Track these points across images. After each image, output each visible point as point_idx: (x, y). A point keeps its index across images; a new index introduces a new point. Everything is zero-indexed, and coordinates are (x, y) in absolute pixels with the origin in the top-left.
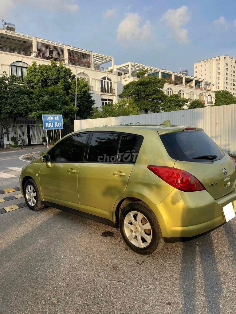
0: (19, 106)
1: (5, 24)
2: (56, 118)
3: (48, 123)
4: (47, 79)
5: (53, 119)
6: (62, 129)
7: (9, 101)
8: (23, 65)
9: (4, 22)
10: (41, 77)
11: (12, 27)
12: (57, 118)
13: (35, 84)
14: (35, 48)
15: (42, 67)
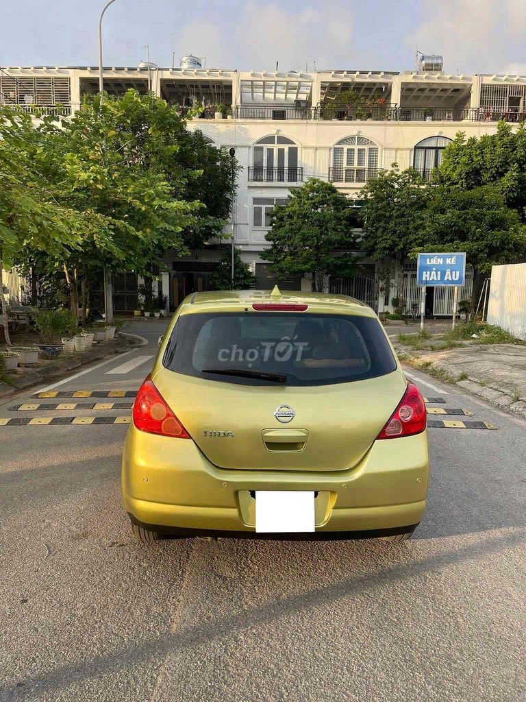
0: (410, 233)
1: (423, 58)
2: (448, 261)
3: (428, 273)
4: (481, 168)
5: (441, 263)
6: (460, 285)
7: (392, 224)
8: (442, 143)
9: (420, 56)
10: (467, 165)
11: (435, 62)
12: (451, 261)
13: (453, 184)
14: (475, 102)
15: (474, 143)
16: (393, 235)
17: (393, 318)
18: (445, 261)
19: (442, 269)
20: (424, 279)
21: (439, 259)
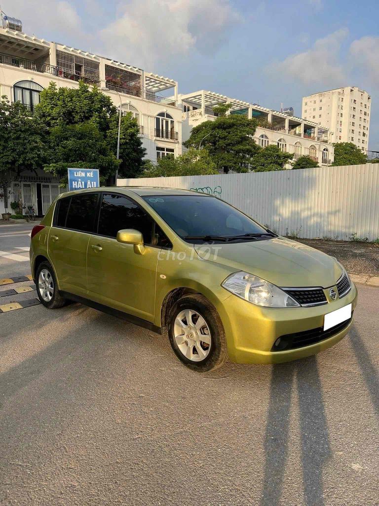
0: (27, 152)
1: (6, 18)
3: (76, 182)
4: (73, 112)
7: (11, 144)
9: (4, 15)
11: (16, 23)
12: (90, 175)
13: (53, 119)
14: (52, 61)
16: (12, 152)
17: (17, 218)
18: (86, 175)
19: (85, 179)
20: (74, 187)
21: (82, 173)
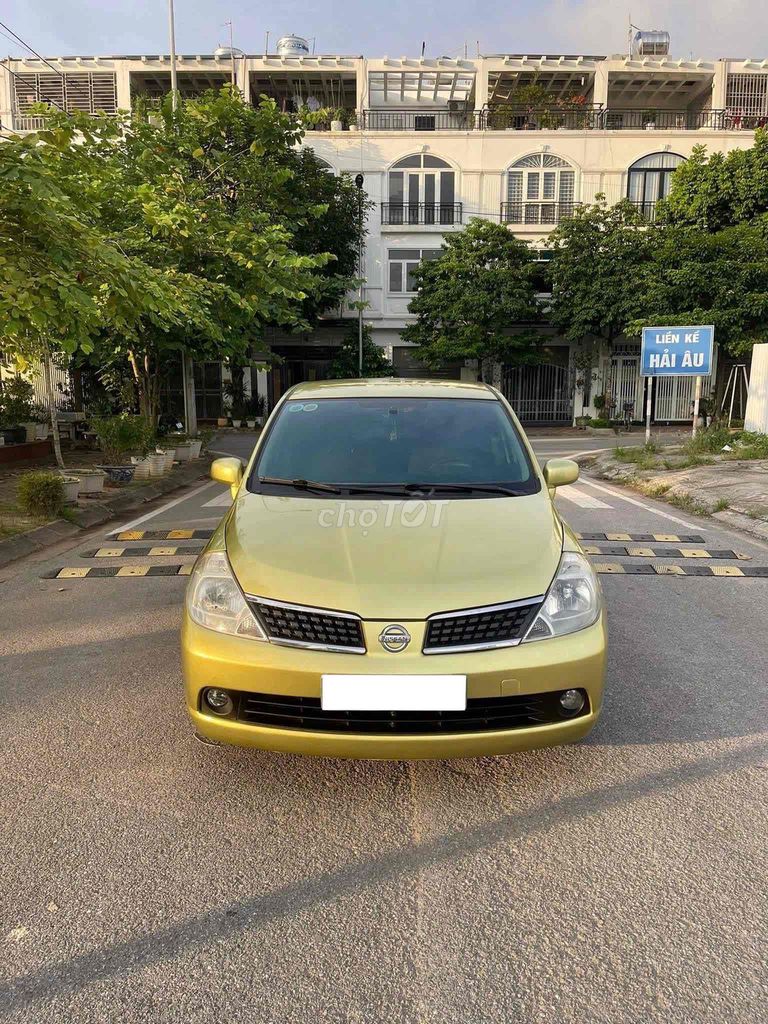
0: (623, 298)
1: (640, 36)
2: (688, 338)
3: (658, 356)
4: (731, 200)
5: (677, 341)
6: (704, 374)
7: (596, 286)
8: (669, 163)
9: (635, 32)
10: (710, 195)
11: (658, 40)
12: (692, 338)
13: (689, 223)
14: (718, 100)
15: (720, 162)
16: (597, 301)
17: (597, 425)
18: (682, 338)
19: (678, 351)
20: (652, 366)
21: (673, 336)
